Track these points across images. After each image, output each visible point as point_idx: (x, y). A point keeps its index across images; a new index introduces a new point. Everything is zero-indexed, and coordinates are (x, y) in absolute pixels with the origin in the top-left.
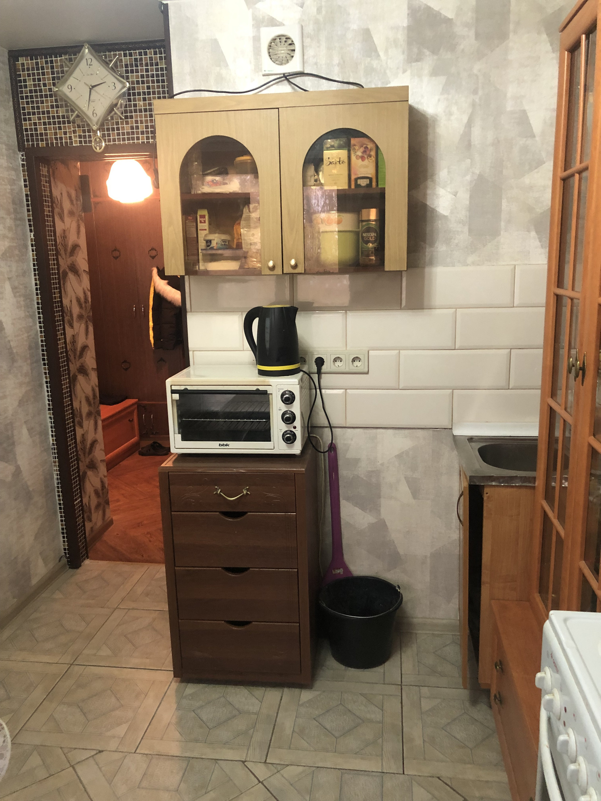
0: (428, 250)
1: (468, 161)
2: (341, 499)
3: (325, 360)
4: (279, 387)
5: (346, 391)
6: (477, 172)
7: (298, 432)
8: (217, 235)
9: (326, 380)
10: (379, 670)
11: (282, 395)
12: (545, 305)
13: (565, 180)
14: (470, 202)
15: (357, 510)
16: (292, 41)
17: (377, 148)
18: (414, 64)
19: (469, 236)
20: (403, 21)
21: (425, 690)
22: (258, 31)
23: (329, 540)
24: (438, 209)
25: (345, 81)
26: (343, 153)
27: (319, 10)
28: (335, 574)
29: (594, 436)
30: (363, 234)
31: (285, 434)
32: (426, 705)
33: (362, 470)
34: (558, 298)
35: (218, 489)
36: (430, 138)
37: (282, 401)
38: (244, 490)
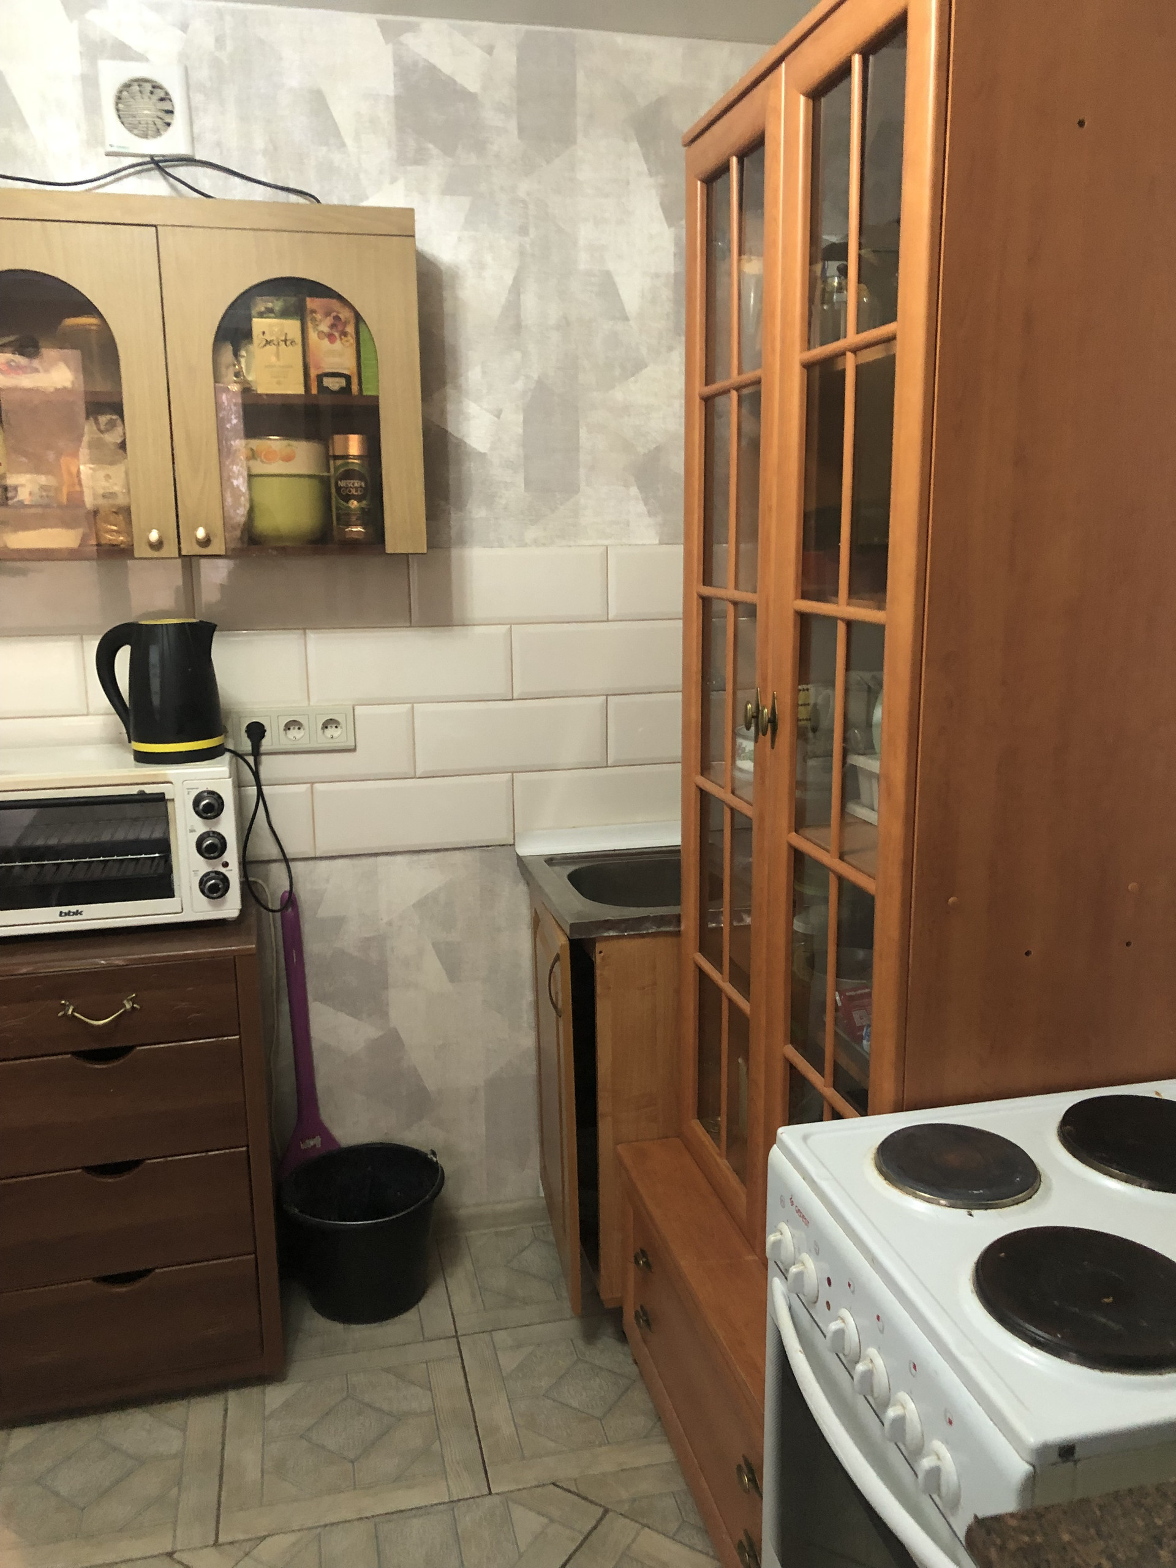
0: (454, 516)
1: (518, 355)
2: (310, 998)
3: (267, 727)
4: (188, 784)
5: (312, 787)
6: (535, 376)
7: (233, 874)
8: (28, 476)
9: (269, 767)
10: (410, 1316)
11: (196, 802)
12: (681, 616)
13: (708, 401)
14: (524, 431)
15: (344, 1019)
16: (167, 94)
17: (358, 318)
18: (409, 168)
19: (525, 491)
20: (387, 85)
21: (500, 1336)
22: (93, 63)
23: (287, 1084)
24: (467, 440)
25: (280, 184)
26: (292, 327)
27: (220, 41)
28: (305, 1150)
29: (796, 831)
30: (339, 482)
31: (205, 879)
32: (509, 1362)
33: (350, 939)
34: (706, 601)
35: (69, 1006)
36: (448, 307)
37: (197, 813)
38: (125, 1002)
